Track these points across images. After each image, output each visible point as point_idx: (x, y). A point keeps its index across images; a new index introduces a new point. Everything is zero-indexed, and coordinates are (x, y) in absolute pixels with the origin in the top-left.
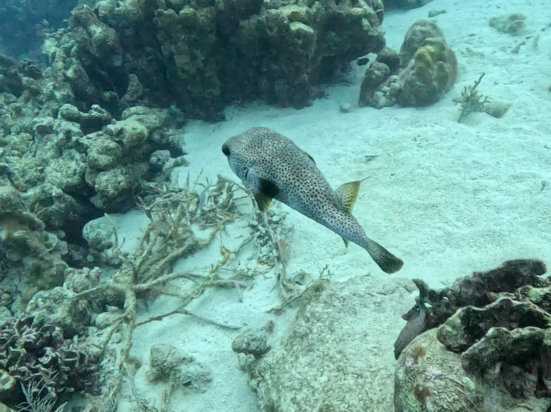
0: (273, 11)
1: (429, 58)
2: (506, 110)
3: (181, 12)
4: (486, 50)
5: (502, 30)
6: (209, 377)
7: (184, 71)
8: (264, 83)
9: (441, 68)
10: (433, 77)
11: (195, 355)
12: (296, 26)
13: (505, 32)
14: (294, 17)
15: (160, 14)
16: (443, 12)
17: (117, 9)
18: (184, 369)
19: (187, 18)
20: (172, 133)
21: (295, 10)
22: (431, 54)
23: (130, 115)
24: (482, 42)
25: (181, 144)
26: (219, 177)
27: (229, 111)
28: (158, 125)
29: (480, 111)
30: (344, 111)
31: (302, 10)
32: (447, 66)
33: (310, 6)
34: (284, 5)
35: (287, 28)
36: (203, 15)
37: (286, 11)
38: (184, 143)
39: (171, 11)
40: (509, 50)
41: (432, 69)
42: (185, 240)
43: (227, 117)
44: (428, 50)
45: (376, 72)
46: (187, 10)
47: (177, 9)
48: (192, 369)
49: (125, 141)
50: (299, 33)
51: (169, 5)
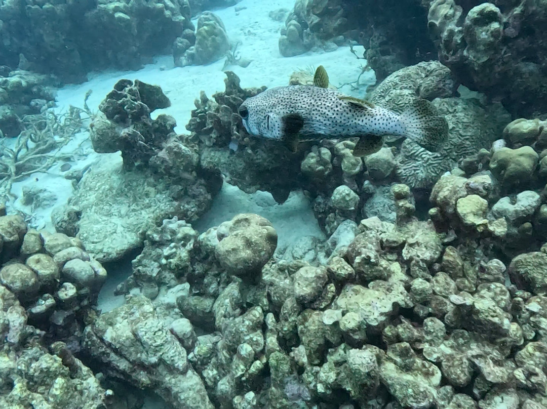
0: (102, 6)
1: (205, 34)
2: (249, 63)
3: (43, 7)
4: (259, 31)
5: (274, 19)
6: (55, 197)
7: (52, 46)
8: (110, 54)
9: (214, 40)
10: (209, 45)
11: (47, 188)
12: (119, 15)
13: (276, 20)
14: (117, 9)
15: (29, 8)
16: (245, 8)
17: (2, 6)
18: (41, 195)
19: (47, 10)
20: (47, 89)
21: (117, 5)
22: (206, 31)
23: (15, 75)
24: (260, 27)
25: (54, 95)
26: (71, 106)
27: (89, 75)
28: (36, 83)
29: (236, 64)
30: (162, 69)
31: (121, 5)
32: (218, 39)
33: (128, 3)
34: (111, 2)
35: (112, 16)
36: (59, 9)
37: (112, 6)
38: (57, 96)
39: (36, 7)
40: (273, 31)
41: (208, 40)
42: (47, 141)
43: (89, 79)
44: (205, 29)
45: (179, 44)
46: (47, 6)
47: (41, 5)
48: (46, 194)
49: (9, 87)
50: (120, 19)
51: (35, 3)
